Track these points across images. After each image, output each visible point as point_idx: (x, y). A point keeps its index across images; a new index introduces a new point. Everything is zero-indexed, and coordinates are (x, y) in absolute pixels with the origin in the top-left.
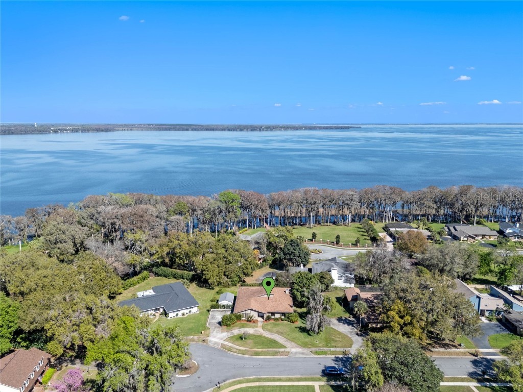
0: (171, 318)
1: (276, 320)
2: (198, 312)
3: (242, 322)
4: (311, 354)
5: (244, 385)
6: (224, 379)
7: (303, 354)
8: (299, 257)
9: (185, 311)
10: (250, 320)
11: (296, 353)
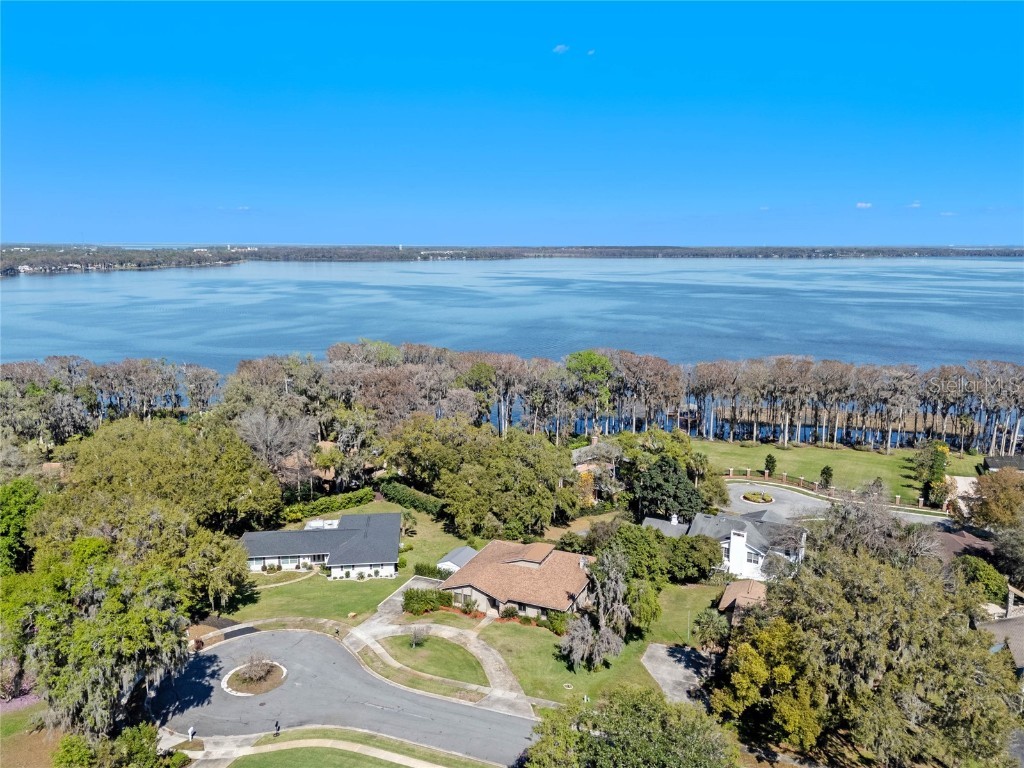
0: (335, 578)
1: (527, 620)
2: (394, 577)
3: (451, 612)
4: (528, 711)
5: (328, 743)
6: (303, 718)
7: (511, 705)
8: (675, 497)
9: (367, 571)
10: (468, 610)
11: (498, 701)
